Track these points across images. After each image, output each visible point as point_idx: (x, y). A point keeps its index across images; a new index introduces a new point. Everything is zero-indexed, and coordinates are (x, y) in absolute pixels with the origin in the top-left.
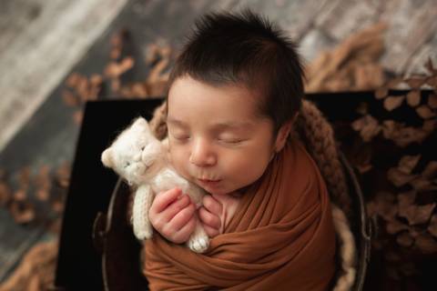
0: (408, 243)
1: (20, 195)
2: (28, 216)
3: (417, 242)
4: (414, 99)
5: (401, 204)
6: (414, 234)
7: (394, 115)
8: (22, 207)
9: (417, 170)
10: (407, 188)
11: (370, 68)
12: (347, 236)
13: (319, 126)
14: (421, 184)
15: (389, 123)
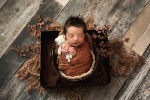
0: (103, 56)
1: (22, 51)
2: (25, 55)
3: (105, 56)
4: (103, 31)
5: (101, 49)
6: (104, 54)
7: (100, 34)
8: (23, 53)
9: (104, 44)
10: (102, 47)
11: (91, 24)
12: (93, 55)
13: (89, 37)
14: (105, 46)
15: (99, 36)
